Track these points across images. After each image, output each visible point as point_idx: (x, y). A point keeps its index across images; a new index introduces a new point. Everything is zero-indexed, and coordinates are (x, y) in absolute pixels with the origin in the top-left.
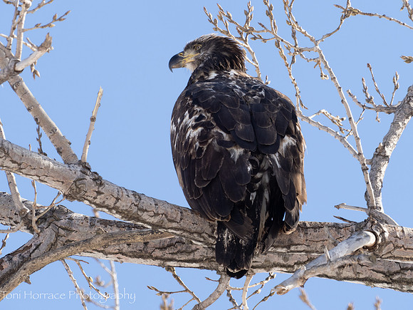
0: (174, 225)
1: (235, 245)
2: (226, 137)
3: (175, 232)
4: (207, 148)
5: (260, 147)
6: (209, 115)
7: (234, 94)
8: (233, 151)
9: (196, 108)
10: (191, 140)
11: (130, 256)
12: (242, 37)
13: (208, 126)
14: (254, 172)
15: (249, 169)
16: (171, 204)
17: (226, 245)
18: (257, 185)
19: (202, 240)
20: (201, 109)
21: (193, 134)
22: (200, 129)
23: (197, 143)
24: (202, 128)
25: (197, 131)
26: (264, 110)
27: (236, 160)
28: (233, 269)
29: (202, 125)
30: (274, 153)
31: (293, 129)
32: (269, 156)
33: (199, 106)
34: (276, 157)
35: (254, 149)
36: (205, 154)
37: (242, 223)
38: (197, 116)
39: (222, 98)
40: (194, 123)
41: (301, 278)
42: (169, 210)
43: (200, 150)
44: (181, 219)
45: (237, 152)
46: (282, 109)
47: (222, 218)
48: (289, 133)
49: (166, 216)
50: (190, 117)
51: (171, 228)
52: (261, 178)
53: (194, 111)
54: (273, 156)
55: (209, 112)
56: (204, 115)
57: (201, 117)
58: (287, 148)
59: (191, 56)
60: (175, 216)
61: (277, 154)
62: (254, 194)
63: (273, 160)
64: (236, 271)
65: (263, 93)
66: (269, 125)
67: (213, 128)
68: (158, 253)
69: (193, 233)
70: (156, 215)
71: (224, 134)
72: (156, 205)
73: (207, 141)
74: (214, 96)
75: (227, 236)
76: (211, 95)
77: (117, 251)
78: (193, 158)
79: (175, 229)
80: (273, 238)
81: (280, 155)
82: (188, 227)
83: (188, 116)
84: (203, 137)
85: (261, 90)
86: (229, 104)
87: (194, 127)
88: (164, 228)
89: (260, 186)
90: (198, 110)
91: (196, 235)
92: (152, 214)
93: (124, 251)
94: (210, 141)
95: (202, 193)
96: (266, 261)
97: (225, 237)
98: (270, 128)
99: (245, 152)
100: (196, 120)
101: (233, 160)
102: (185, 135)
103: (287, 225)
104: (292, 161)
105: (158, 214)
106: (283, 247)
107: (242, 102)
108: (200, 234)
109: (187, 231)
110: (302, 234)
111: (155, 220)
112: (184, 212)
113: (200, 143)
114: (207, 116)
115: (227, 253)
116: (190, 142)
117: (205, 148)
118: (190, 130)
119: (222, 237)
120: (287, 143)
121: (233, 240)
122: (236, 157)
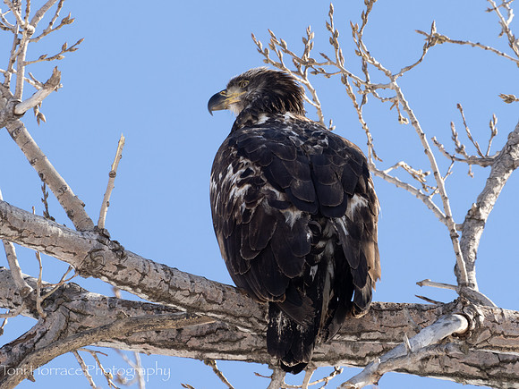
0: (215, 307)
1: (291, 332)
2: (279, 196)
3: (216, 316)
4: (256, 210)
5: (322, 208)
6: (258, 169)
7: (290, 144)
8: (288, 214)
9: (243, 160)
10: (235, 200)
11: (160, 347)
12: (299, 72)
13: (256, 183)
14: (315, 240)
15: (309, 236)
16: (210, 281)
17: (280, 332)
18: (319, 256)
19: (250, 325)
20: (249, 161)
21: (238, 192)
22: (247, 187)
23: (244, 205)
24: (250, 185)
25: (243, 189)
26: (327, 162)
27: (292, 226)
28: (289, 363)
29: (249, 181)
30: (341, 216)
31: (365, 186)
32: (334, 220)
33: (245, 157)
34: (342, 221)
35: (315, 211)
36: (253, 218)
37: (300, 304)
38: (243, 170)
39: (275, 148)
40: (239, 179)
41: (374, 373)
42: (208, 288)
43: (247, 212)
44: (223, 300)
45: (294, 215)
46: (350, 162)
47: (275, 298)
48: (359, 191)
49: (205, 297)
50: (235, 172)
51: (212, 311)
52: (324, 248)
53: (240, 164)
54: (339, 220)
55: (258, 165)
56: (252, 169)
57: (248, 172)
58: (356, 210)
59: (235, 95)
60: (216, 296)
61: (344, 218)
62: (315, 268)
63: (339, 226)
64: (292, 364)
65: (326, 141)
66: (334, 181)
67: (263, 186)
68: (195, 342)
69: (238, 317)
70: (192, 294)
71: (278, 193)
72: (192, 282)
73: (256, 202)
74: (264, 146)
75: (281, 320)
76: (261, 144)
77: (143, 340)
78: (238, 223)
79: (216, 312)
80: (339, 323)
81: (347, 219)
82: (232, 310)
83: (232, 170)
84: (251, 197)
85: (323, 137)
86: (283, 155)
87: (240, 185)
88: (203, 311)
89: (323, 257)
90: (245, 162)
91: (242, 320)
92: (187, 293)
93: (152, 340)
94: (259, 202)
95: (249, 267)
96: (330, 352)
97: (279, 321)
98: (335, 185)
99: (304, 215)
100: (242, 175)
101: (288, 225)
102: (229, 194)
103: (356, 307)
104: (363, 227)
105: (194, 294)
106: (351, 335)
107: (299, 153)
108: (247, 318)
109: (231, 315)
110: (375, 319)
111: (190, 301)
112: (227, 291)
113: (247, 204)
114: (256, 170)
115: (281, 342)
116: (234, 203)
117: (253, 210)
118: (235, 188)
119: (275, 322)
120: (356, 204)
121: (288, 326)
122: (293, 221)
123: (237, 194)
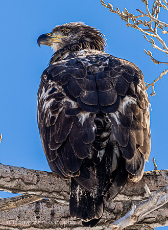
0: (32, 187)
1: (86, 199)
2: (74, 105)
3: (34, 193)
4: (59, 115)
6: (60, 87)
7: (82, 67)
8: (80, 116)
9: (51, 83)
10: (46, 110)
13: (59, 97)
14: (99, 132)
15: (94, 129)
17: (78, 200)
18: (105, 143)
19: (63, 198)
20: (54, 82)
21: (47, 105)
22: (52, 100)
23: (50, 113)
24: (54, 99)
25: (50, 102)
27: (82, 124)
28: (85, 219)
29: (54, 96)
30: (114, 111)
31: (134, 89)
33: (52, 80)
34: (115, 116)
36: (57, 121)
38: (51, 89)
39: (72, 71)
40: (48, 96)
42: (25, 174)
43: (53, 118)
44: (38, 181)
45: (84, 116)
46: (124, 74)
47: (74, 174)
48: (130, 93)
49: (23, 180)
50: (45, 92)
51: (30, 190)
52: (109, 136)
53: (49, 85)
54: (113, 115)
55: (60, 85)
56: (56, 87)
57: (54, 90)
58: (127, 106)
60: (31, 179)
61: (117, 113)
63: (113, 119)
64: (88, 220)
65: (107, 62)
66: (110, 88)
67: (63, 98)
69: (52, 192)
70: (13, 180)
71: (73, 103)
72: (11, 171)
73: (58, 110)
74: (65, 71)
75: (79, 191)
76: (62, 70)
78: (48, 126)
79: (34, 190)
82: (45, 188)
83: (44, 91)
84: (54, 107)
86: (77, 75)
87: (48, 99)
88: (24, 191)
90: (52, 83)
91: (55, 194)
92: (9, 179)
94: (60, 110)
95: (57, 155)
97: (77, 192)
98: (111, 91)
100: (50, 93)
101: (80, 123)
102: (42, 107)
105: (14, 179)
107: (89, 73)
108: (58, 193)
109: (46, 191)
110: (152, 182)
111: (13, 185)
112: (40, 174)
113: (52, 113)
114: (59, 88)
115: (79, 206)
116: (45, 112)
117: (57, 115)
118: (45, 102)
119: (75, 193)
120: (127, 102)
121: (84, 194)
122: (83, 120)
123: (47, 107)
